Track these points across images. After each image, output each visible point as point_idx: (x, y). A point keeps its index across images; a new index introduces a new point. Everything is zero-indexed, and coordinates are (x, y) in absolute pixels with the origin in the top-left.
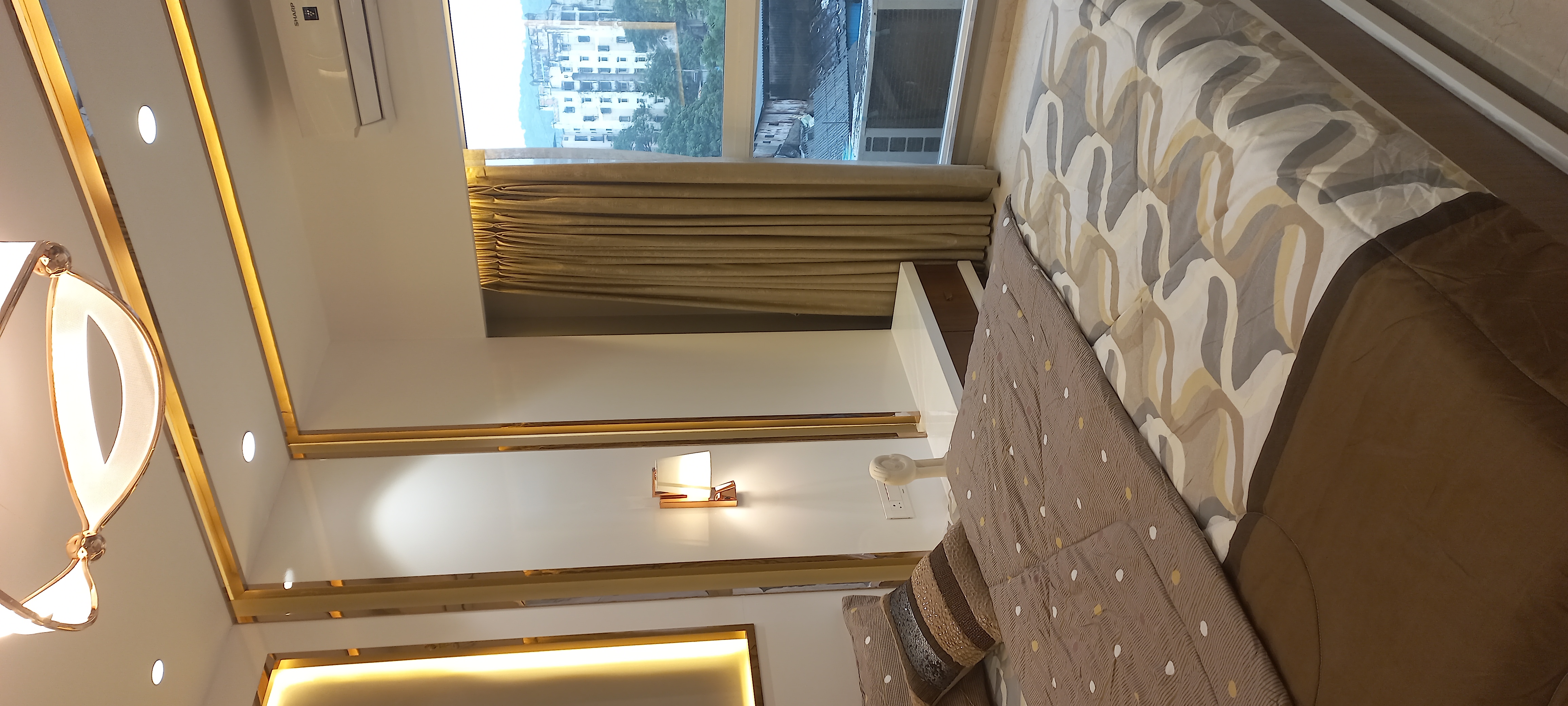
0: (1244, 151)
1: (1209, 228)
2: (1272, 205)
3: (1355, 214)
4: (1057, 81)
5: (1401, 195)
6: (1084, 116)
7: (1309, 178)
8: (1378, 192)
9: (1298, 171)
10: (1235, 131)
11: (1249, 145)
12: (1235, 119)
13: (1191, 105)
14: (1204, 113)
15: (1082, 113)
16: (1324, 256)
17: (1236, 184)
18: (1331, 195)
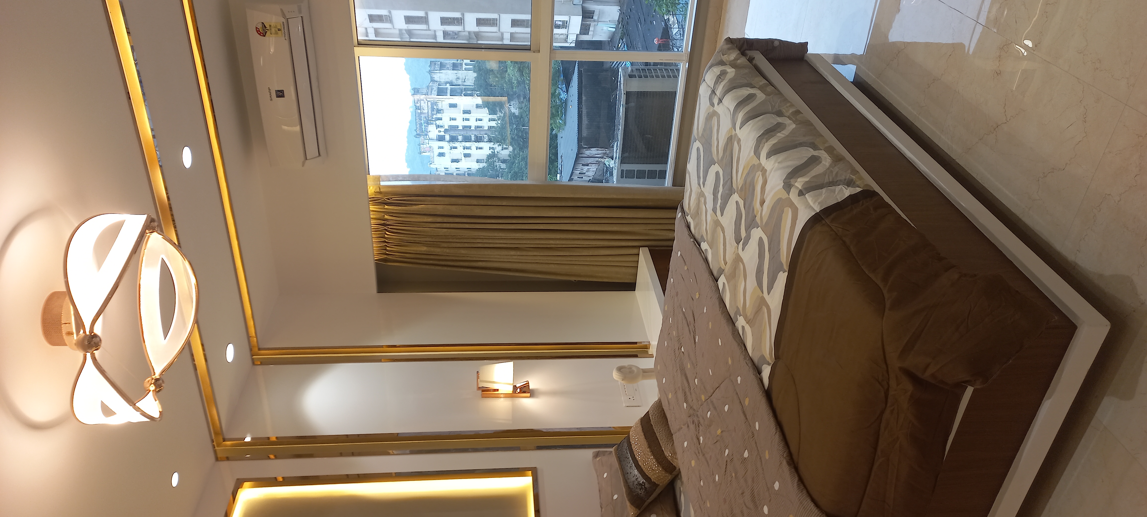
0: (771, 171)
1: (759, 212)
2: (780, 198)
3: (812, 201)
4: (700, 135)
5: (834, 191)
6: (712, 155)
7: (796, 184)
8: (824, 190)
9: (791, 180)
10: (768, 161)
11: (773, 168)
12: (769, 156)
13: (752, 148)
14: (757, 153)
15: (711, 152)
16: (798, 222)
17: (768, 187)
18: (804, 192)
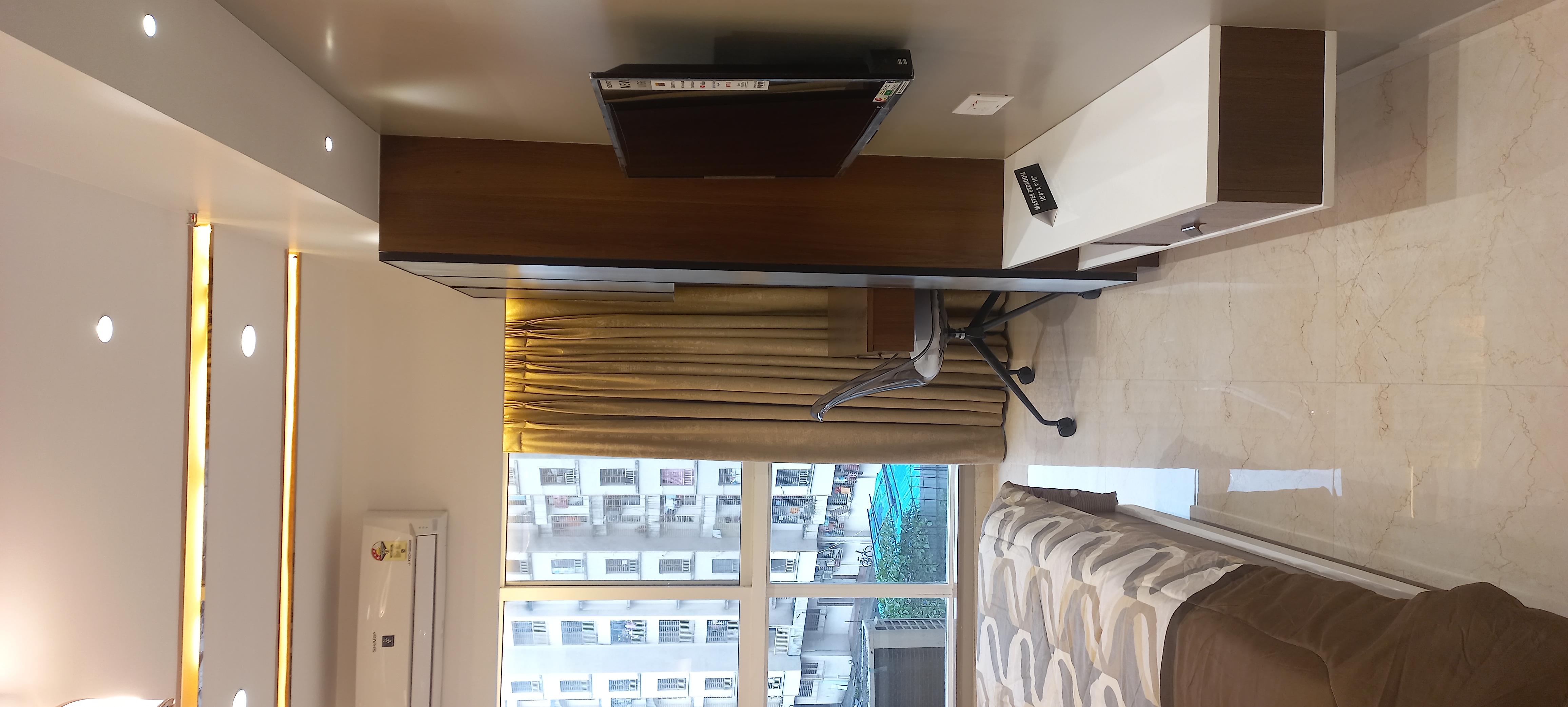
0: (1102, 585)
1: (1096, 653)
2: (1124, 609)
3: (1172, 592)
4: (989, 606)
5: (1202, 576)
6: (1010, 623)
7: (1143, 584)
8: (1186, 578)
9: (1135, 581)
10: (1095, 575)
11: (1104, 579)
12: (1094, 568)
13: (1067, 572)
14: (1076, 573)
15: (1008, 620)
16: (1158, 625)
17: (1102, 608)
18: (1158, 588)
